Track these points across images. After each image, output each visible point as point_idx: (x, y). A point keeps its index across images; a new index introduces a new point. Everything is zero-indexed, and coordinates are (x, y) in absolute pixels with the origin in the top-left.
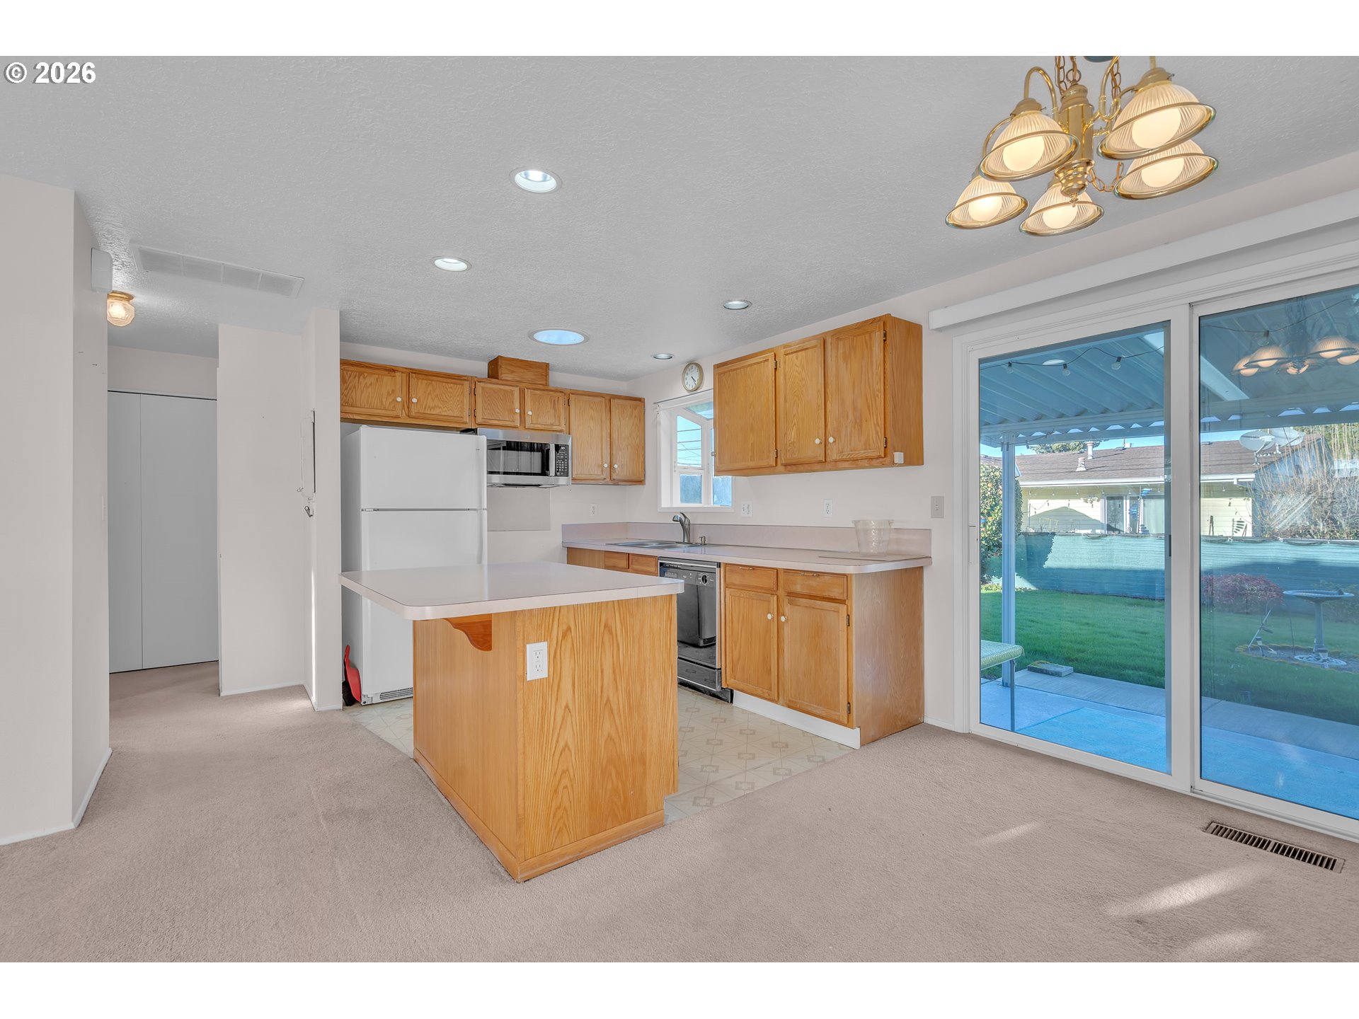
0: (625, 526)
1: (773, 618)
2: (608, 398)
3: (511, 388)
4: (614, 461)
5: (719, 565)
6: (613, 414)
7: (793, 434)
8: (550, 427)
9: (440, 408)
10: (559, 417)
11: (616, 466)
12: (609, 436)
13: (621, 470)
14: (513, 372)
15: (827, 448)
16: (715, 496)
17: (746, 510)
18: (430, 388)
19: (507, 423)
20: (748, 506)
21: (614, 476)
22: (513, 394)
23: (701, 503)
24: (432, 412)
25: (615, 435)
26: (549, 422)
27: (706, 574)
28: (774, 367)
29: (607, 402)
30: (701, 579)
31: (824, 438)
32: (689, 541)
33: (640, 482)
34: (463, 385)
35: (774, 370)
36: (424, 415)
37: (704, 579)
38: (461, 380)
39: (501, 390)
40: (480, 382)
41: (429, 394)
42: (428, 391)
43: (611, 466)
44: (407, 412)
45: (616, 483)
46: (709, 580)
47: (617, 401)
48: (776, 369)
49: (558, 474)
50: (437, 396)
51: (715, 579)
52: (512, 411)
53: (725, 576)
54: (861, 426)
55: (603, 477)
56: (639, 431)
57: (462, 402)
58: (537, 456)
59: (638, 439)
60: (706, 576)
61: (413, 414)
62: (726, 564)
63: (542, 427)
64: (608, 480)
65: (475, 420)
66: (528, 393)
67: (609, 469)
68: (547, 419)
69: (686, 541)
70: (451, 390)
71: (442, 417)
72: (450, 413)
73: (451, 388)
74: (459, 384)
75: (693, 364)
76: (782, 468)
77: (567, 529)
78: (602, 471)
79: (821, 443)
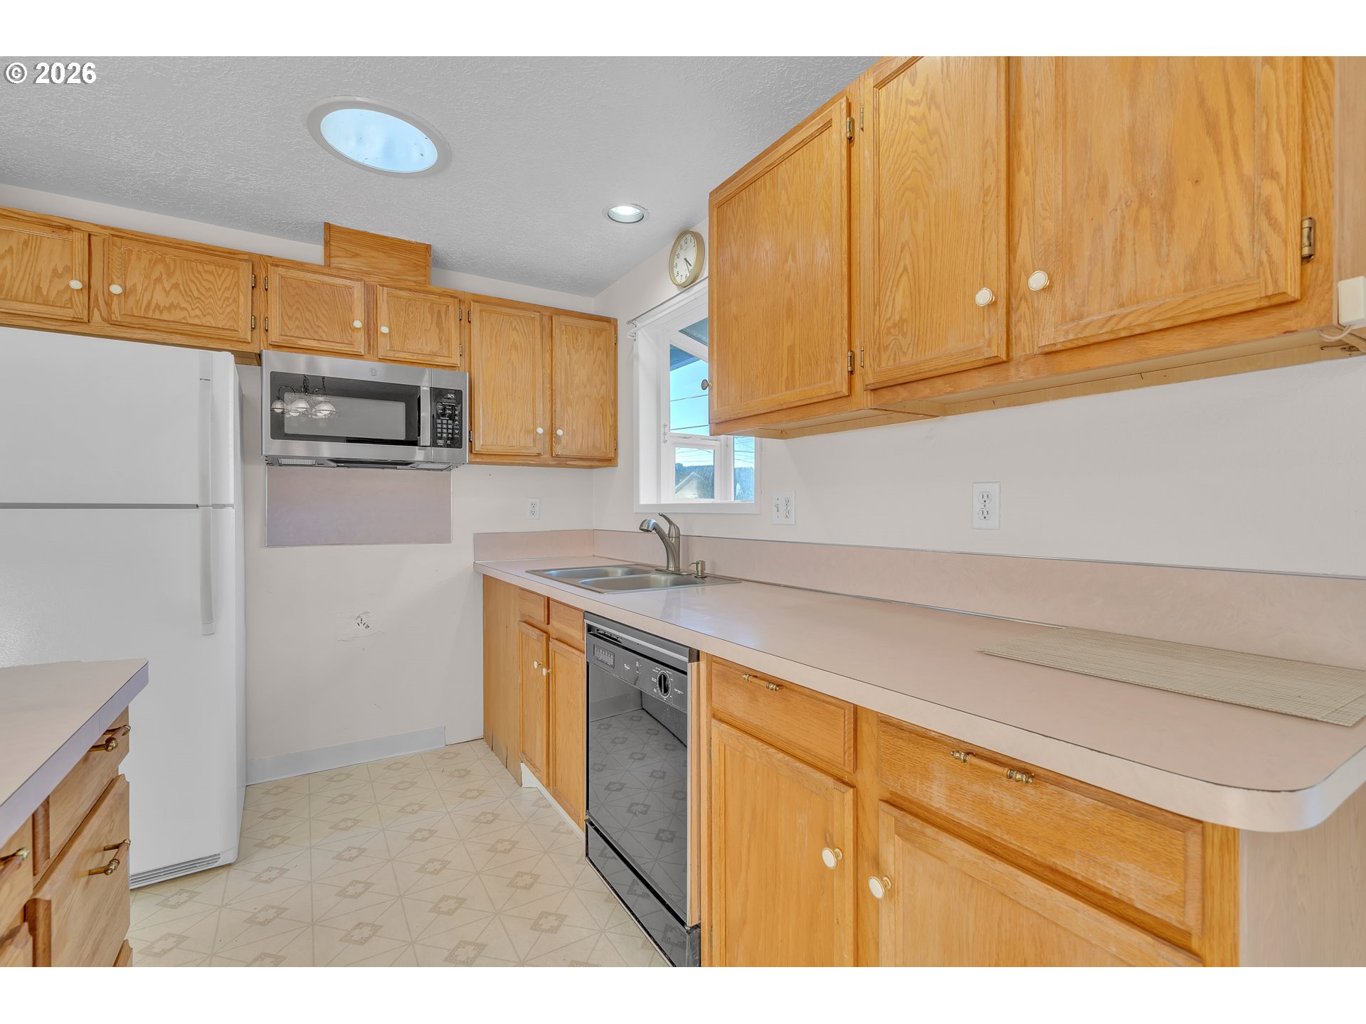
0: (592, 536)
1: (841, 864)
2: (548, 314)
3: (348, 282)
4: (558, 423)
5: (695, 655)
6: (557, 342)
7: (899, 301)
8: (429, 358)
9: (184, 309)
10: (448, 341)
11: (560, 432)
12: (547, 380)
13: (570, 439)
14: (356, 255)
15: (1014, 318)
16: (738, 486)
17: (782, 507)
18: (160, 268)
19: (338, 347)
20: (787, 502)
21: (558, 450)
22: (351, 295)
23: (713, 497)
24: (166, 316)
25: (560, 379)
26: (427, 349)
27: (668, 672)
28: (845, 133)
29: (546, 320)
30: (655, 680)
31: (1003, 285)
32: (677, 567)
33: (609, 461)
34: (237, 269)
35: (845, 142)
36: (145, 321)
37: (663, 683)
38: (233, 259)
39: (324, 284)
40: (277, 266)
41: (159, 280)
42: (155, 275)
43: (552, 432)
44: (105, 314)
45: (562, 462)
46: (675, 690)
47: (563, 318)
48: (850, 139)
49: (440, 442)
50: (176, 286)
51: (684, 687)
52: (347, 326)
53: (709, 685)
54: (1167, 207)
55: (535, 451)
56: (605, 373)
57: (236, 301)
58: (399, 409)
59: (604, 387)
60: (665, 678)
61: (116, 316)
62: (712, 659)
63: (414, 358)
64: (547, 456)
65: (267, 336)
66: (383, 294)
67: (548, 438)
68: (424, 343)
69: (672, 569)
70: (211, 278)
71: (187, 328)
72: (209, 321)
73: (211, 273)
74: (231, 267)
75: (684, 233)
76: (863, 400)
77: (482, 541)
78: (534, 441)
79: (993, 304)
